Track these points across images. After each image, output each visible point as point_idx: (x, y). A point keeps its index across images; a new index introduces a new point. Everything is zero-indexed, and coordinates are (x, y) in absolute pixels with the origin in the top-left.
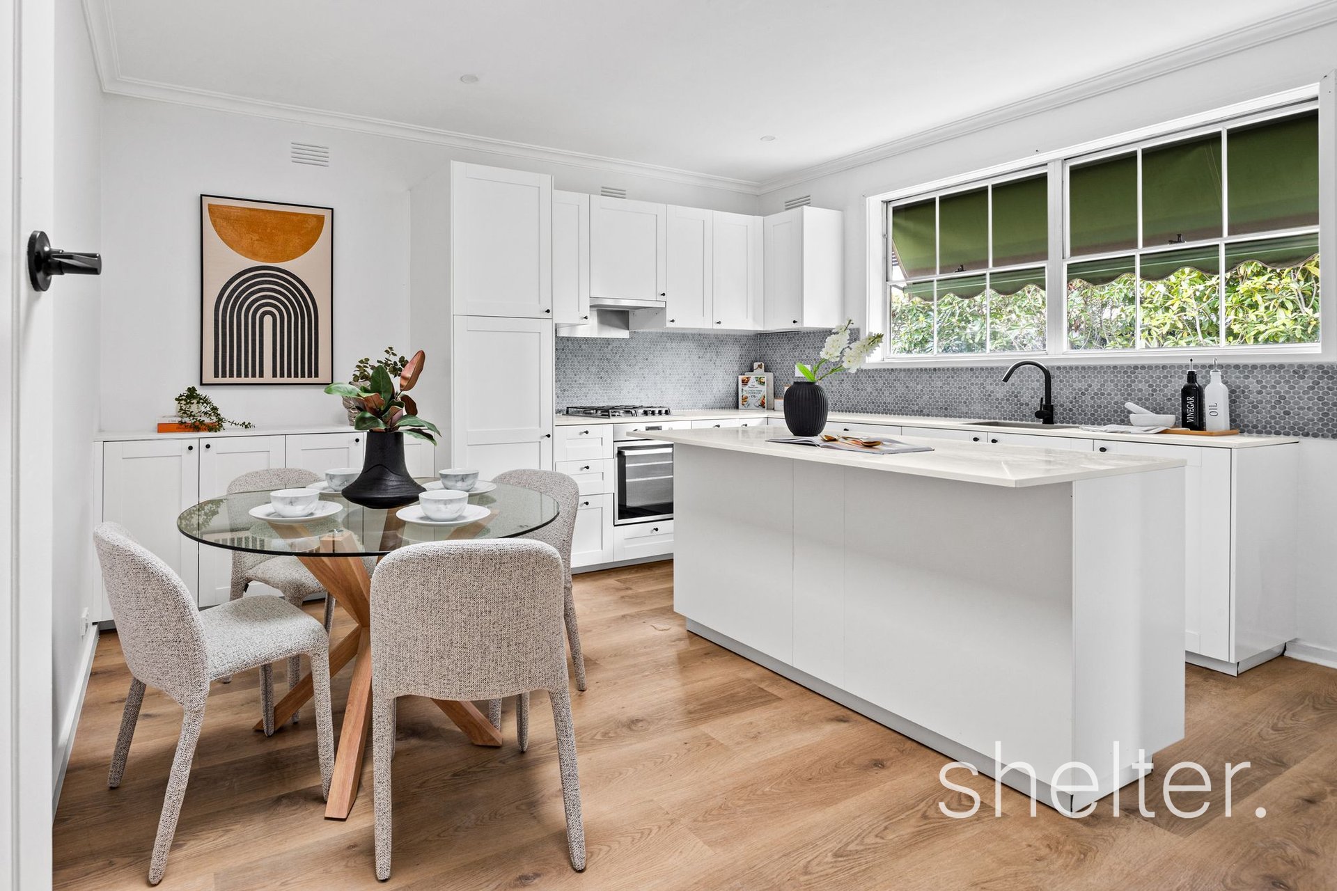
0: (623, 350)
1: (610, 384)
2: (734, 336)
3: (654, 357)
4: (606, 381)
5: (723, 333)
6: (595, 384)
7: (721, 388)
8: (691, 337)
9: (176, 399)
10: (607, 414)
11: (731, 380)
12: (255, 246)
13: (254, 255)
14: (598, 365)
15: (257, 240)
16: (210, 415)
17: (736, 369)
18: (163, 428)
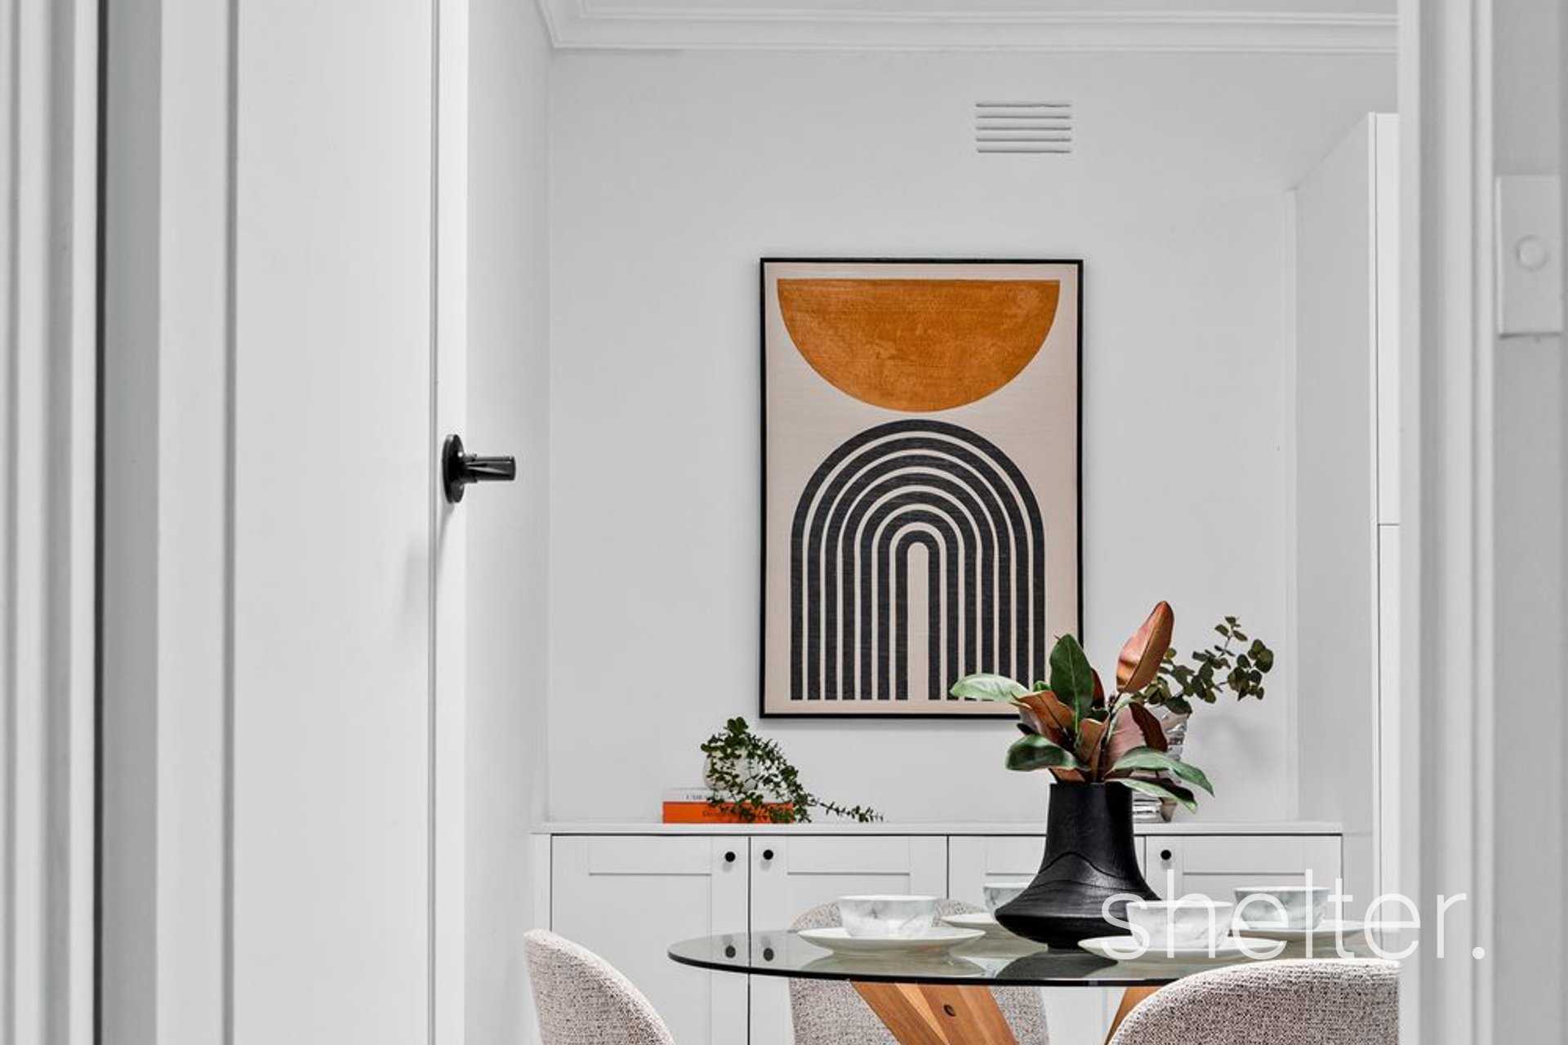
9: (704, 747)
13: (883, 394)
15: (892, 358)
16: (777, 785)
18: (674, 812)
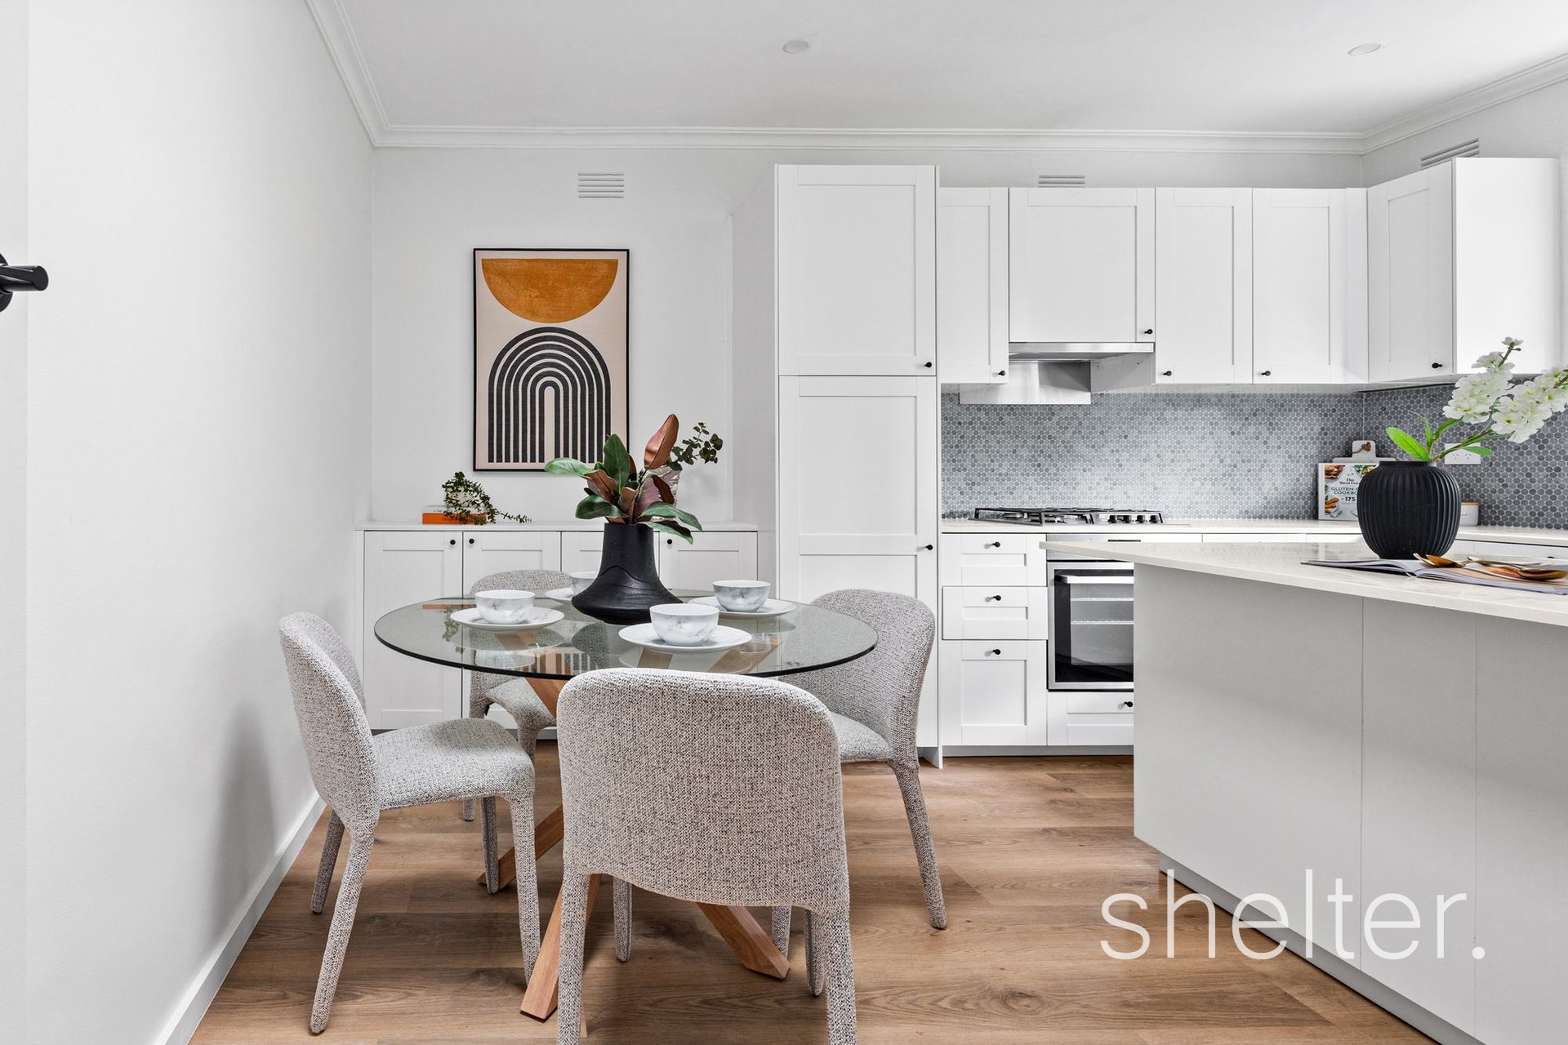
0: (1080, 424)
1: (1055, 474)
2: (1309, 396)
3: (1140, 432)
4: (1047, 470)
5: (1285, 392)
6: (1028, 475)
7: (1279, 484)
8: (1213, 400)
9: (443, 486)
10: (1038, 518)
11: (1302, 471)
12: (534, 304)
13: (532, 314)
14: (1033, 447)
15: (537, 297)
16: (479, 505)
17: (1314, 451)
18: (429, 519)
